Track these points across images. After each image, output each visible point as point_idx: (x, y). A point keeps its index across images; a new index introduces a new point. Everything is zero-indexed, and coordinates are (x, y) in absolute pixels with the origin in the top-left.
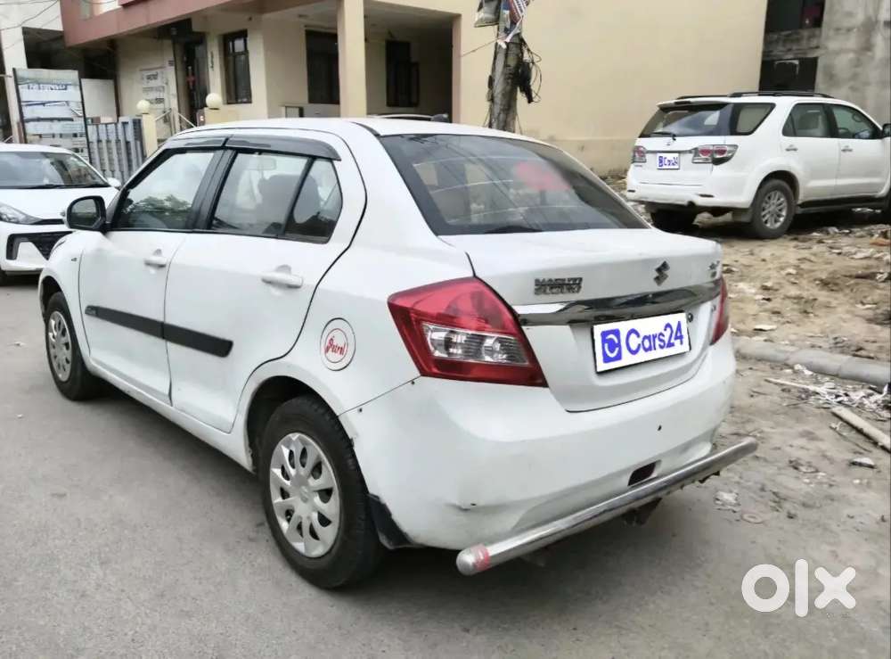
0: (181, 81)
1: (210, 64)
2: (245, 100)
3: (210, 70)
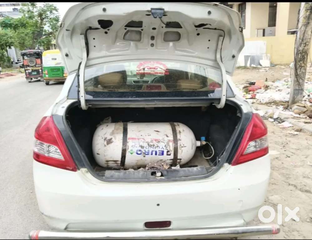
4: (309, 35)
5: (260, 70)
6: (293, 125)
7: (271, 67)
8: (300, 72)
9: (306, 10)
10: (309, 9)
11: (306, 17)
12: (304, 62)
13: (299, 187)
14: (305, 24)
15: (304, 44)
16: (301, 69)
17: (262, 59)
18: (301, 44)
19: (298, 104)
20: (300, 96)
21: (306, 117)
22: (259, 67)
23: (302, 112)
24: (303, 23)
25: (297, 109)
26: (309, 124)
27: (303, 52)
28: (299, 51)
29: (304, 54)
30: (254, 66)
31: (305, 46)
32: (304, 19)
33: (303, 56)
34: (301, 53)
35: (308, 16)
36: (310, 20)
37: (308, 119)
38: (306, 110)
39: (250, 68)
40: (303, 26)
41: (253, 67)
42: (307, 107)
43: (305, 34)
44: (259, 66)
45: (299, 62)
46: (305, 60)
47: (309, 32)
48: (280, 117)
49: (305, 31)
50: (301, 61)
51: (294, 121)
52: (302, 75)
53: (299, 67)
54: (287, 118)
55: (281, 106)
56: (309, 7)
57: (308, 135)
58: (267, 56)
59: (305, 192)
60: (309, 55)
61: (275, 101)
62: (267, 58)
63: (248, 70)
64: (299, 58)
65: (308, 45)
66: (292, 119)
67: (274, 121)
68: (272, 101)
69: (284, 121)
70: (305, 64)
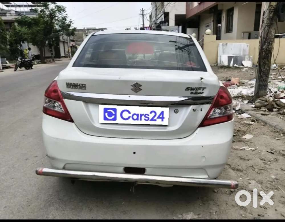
0: (215, 27)
1: (222, 20)
2: (231, 31)
3: (222, 22)
4: (272, 35)
5: (242, 70)
6: (251, 116)
7: (252, 68)
8: (264, 69)
9: (269, 12)
10: (273, 11)
11: (270, 18)
12: (268, 60)
13: (232, 166)
14: (268, 25)
15: (268, 43)
16: (265, 66)
17: (245, 60)
18: (265, 42)
19: (261, 98)
20: (264, 91)
21: (266, 110)
22: (241, 68)
23: (263, 105)
24: (266, 24)
25: (259, 102)
26: (266, 116)
27: (267, 51)
28: (264, 49)
29: (268, 52)
30: (237, 66)
31: (269, 45)
32: (268, 20)
33: (267, 54)
34: (265, 51)
35: (271, 17)
36: (273, 21)
37: (267, 112)
38: (267, 103)
39: (233, 67)
40: (267, 27)
41: (235, 67)
42: (268, 101)
43: (269, 34)
44: (241, 66)
45: (263, 59)
46: (269, 58)
47: (273, 32)
48: (242, 109)
49: (268, 31)
50: (265, 59)
51: (252, 113)
52: (266, 72)
53: (263, 64)
54: (248, 110)
55: (246, 100)
56: (273, 9)
57: (262, 125)
58: (249, 57)
59: (236, 170)
60: (272, 53)
61: (243, 95)
62: (250, 59)
63: (231, 69)
64: (263, 56)
65: (272, 44)
66: (251, 111)
67: (236, 112)
68: (240, 96)
69: (244, 113)
70: (268, 62)
